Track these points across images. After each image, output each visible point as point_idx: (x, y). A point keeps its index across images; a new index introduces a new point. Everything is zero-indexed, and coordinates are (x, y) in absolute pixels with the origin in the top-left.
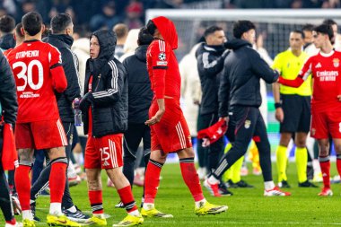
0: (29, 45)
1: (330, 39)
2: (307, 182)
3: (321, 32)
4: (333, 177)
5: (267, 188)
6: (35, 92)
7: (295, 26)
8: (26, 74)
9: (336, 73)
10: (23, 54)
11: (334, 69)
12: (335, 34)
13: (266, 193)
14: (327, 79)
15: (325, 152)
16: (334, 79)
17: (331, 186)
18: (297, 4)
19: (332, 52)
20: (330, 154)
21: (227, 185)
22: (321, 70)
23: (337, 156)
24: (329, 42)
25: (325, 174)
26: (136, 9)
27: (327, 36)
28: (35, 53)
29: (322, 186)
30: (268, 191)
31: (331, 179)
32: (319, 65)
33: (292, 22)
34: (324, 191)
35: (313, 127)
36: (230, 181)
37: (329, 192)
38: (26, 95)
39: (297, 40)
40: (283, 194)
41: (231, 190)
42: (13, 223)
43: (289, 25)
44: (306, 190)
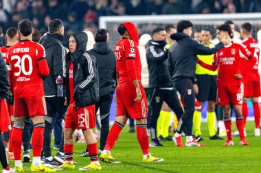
0: (23, 43)
1: (229, 34)
2: (215, 136)
3: (223, 30)
4: (234, 132)
5: (188, 141)
6: (27, 77)
7: (205, 26)
8: (20, 64)
9: (233, 59)
10: (18, 50)
11: (232, 56)
12: (233, 31)
13: (186, 145)
14: (227, 63)
15: (228, 114)
16: (232, 63)
17: (233, 138)
18: (205, 10)
19: (231, 44)
20: (231, 116)
21: (159, 139)
22: (223, 57)
23: (237, 117)
24: (229, 37)
25: (228, 130)
26: (91, 17)
27: (227, 33)
28: (27, 50)
29: (227, 139)
30: (188, 143)
31: (232, 133)
32: (222, 54)
33: (203, 23)
34: (228, 142)
35: (219, 97)
36: (161, 137)
37: (231, 143)
38: (21, 79)
39: (207, 36)
40: (199, 145)
41: (162, 143)
42: (8, 169)
43: (201, 26)
44: (215, 141)
